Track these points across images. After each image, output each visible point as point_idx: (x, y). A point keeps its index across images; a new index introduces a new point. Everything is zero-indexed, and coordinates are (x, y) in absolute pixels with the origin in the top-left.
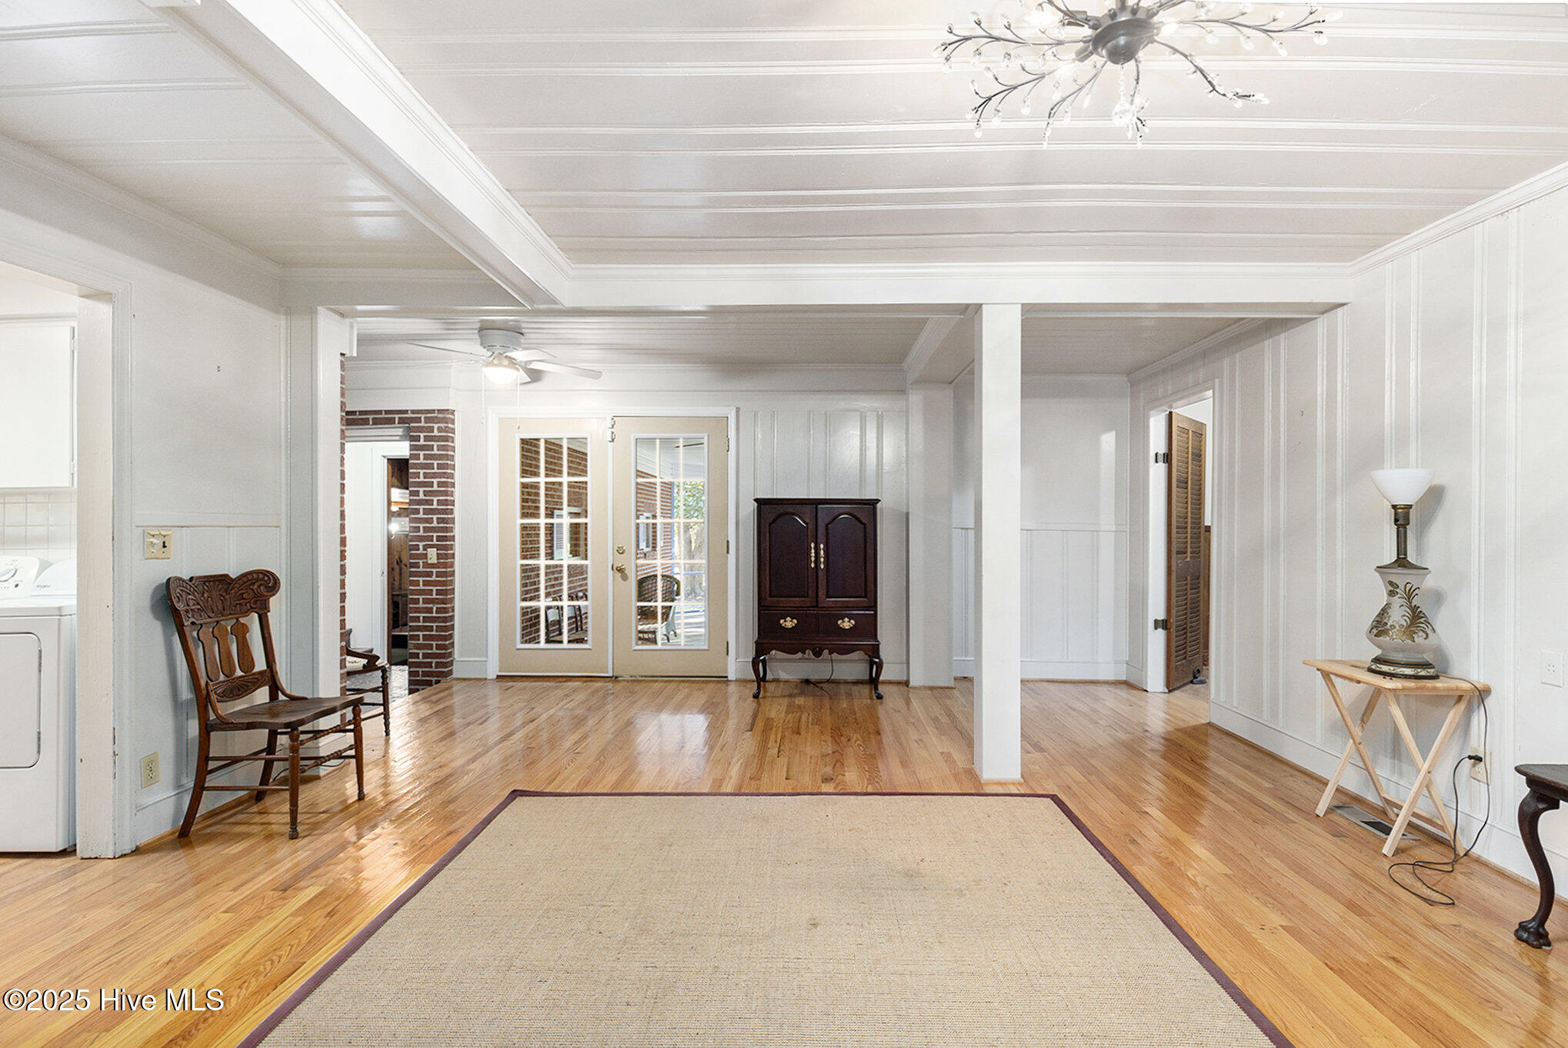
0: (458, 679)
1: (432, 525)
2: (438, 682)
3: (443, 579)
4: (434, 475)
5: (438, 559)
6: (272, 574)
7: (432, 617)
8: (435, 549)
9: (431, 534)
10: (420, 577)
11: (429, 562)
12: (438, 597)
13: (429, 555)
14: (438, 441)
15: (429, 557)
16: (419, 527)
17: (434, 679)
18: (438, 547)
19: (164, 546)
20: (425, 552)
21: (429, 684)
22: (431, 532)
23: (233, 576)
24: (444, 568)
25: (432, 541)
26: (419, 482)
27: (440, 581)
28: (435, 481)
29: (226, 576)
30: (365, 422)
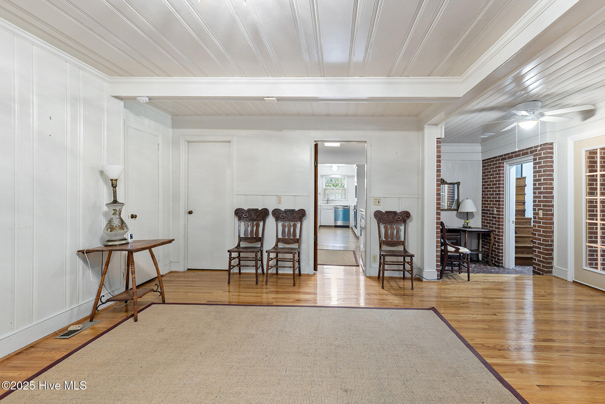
0: (554, 276)
1: (541, 199)
2: (543, 274)
3: (545, 225)
4: (542, 176)
5: (543, 216)
6: (409, 212)
7: (541, 243)
8: (542, 211)
9: (540, 204)
10: (537, 223)
11: (540, 217)
12: (543, 234)
13: (539, 213)
14: (543, 159)
15: (540, 214)
16: (536, 200)
17: (541, 273)
18: (543, 210)
19: (379, 202)
20: (538, 212)
21: (539, 274)
22: (540, 203)
23: (398, 212)
24: (545, 220)
25: (541, 207)
26: (536, 179)
27: (544, 226)
28: (542, 178)
29: (396, 212)
30: (519, 155)
